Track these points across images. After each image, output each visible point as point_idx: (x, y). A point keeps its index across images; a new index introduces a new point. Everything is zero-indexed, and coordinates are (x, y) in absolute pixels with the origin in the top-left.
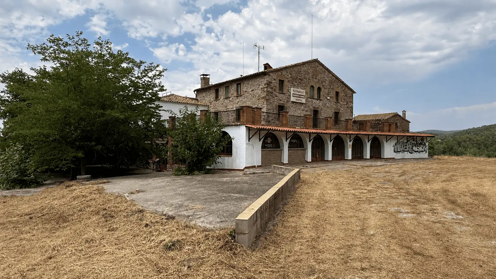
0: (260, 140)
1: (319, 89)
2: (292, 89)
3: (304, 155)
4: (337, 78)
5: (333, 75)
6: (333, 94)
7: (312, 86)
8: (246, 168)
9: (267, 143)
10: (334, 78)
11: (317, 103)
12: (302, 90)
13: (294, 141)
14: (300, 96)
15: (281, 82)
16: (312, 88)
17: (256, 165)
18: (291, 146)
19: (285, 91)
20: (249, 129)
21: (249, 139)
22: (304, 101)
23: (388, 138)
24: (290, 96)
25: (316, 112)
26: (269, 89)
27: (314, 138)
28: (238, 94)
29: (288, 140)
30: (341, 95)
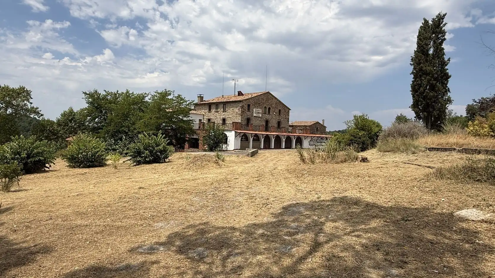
0: (240, 137)
1: (269, 109)
2: (254, 109)
3: (260, 145)
4: (280, 102)
5: (278, 100)
6: (277, 111)
7: (265, 107)
8: (234, 149)
9: (243, 139)
10: (278, 102)
11: (267, 116)
12: (259, 110)
13: (255, 138)
14: (258, 113)
15: (249, 106)
16: (265, 108)
17: (238, 149)
18: (254, 140)
19: (251, 110)
20: (236, 132)
21: (236, 137)
22: (261, 115)
23: (306, 137)
24: (253, 113)
25: (267, 122)
26: (243, 110)
27: (265, 136)
28: (224, 110)
29: (253, 138)
30: (282, 111)
